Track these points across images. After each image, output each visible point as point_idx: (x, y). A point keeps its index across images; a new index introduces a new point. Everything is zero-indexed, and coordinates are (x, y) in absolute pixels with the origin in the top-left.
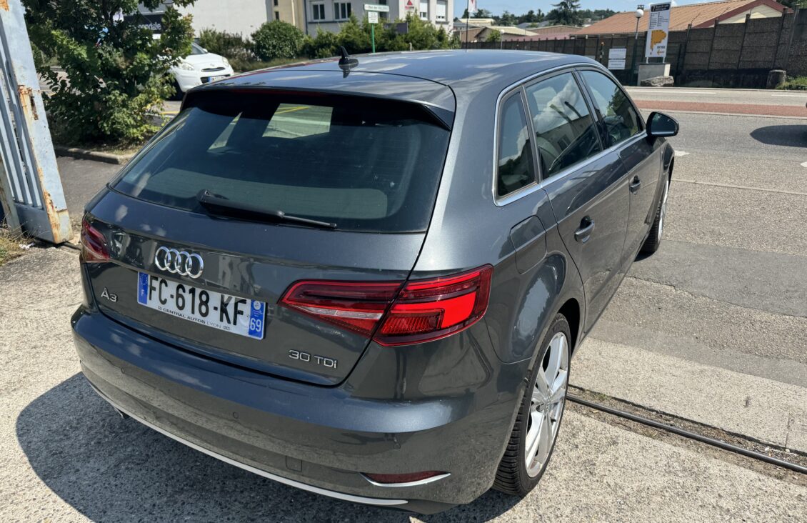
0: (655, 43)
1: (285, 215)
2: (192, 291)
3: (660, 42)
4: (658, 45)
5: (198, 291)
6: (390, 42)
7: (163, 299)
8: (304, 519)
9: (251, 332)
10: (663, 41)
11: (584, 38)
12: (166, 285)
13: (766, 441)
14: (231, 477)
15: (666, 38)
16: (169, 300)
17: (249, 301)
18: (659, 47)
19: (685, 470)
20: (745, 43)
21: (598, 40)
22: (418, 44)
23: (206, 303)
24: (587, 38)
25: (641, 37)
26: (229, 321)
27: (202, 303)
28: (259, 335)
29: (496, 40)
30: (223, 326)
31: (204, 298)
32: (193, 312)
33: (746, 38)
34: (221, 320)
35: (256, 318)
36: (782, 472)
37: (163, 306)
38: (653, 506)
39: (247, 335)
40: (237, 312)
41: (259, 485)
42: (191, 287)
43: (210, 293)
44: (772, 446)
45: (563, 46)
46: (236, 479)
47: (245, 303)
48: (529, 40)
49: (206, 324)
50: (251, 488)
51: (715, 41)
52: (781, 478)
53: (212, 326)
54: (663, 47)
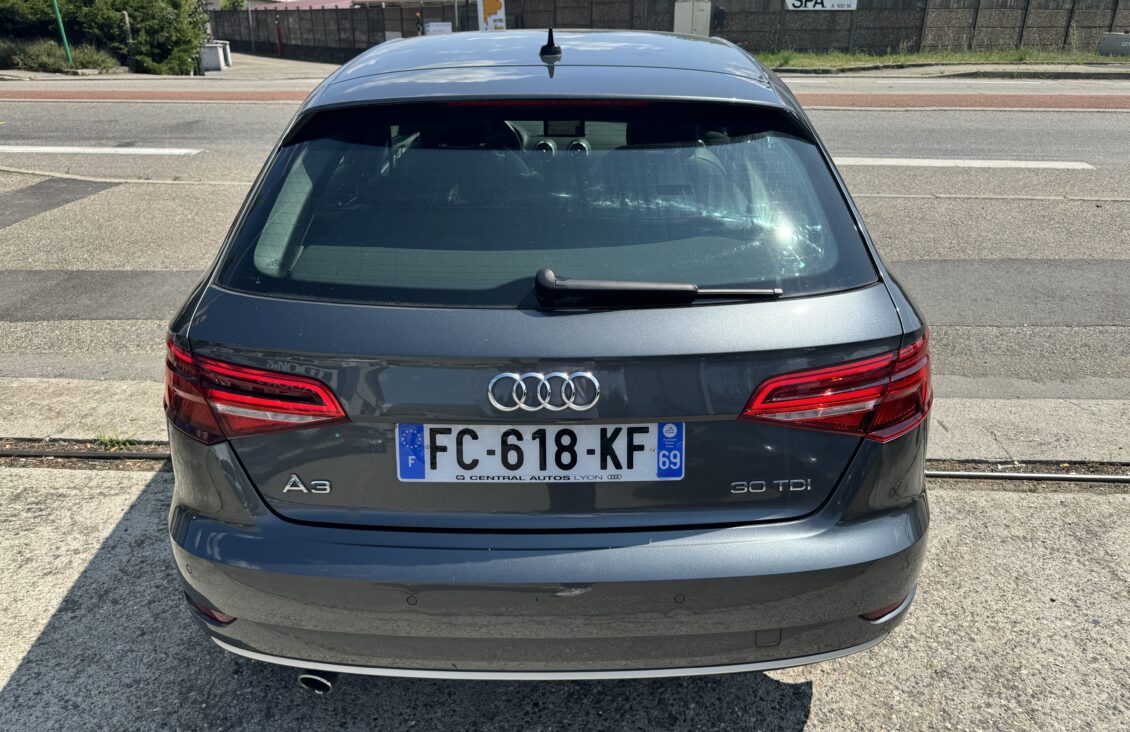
0: (490, 14)
1: (700, 288)
2: (540, 436)
3: (496, 13)
4: (493, 17)
5: (552, 431)
6: (85, 9)
7: (467, 460)
8: (640, 728)
9: (661, 473)
10: (499, 12)
11: (381, 6)
12: (475, 437)
13: (994, 460)
14: (482, 719)
15: (503, 8)
16: (484, 459)
17: (653, 428)
18: (495, 21)
19: (959, 511)
20: (594, 15)
21: (401, 9)
22: (137, 14)
23: (571, 449)
24: (384, 6)
25: (463, 6)
26: (618, 466)
27: (561, 449)
28: (677, 473)
29: (239, 8)
30: (609, 474)
31: (566, 440)
32: (543, 466)
33: (594, 9)
34: (604, 466)
35: (670, 451)
36: (1031, 485)
37: (467, 474)
38: (967, 557)
39: (657, 479)
40: (632, 448)
41: (534, 713)
42: (535, 428)
43: (576, 429)
44: (1001, 463)
45: (349, 17)
46: (492, 719)
47: (647, 432)
48: (283, 8)
49: (572, 480)
50: (527, 722)
51: (558, 13)
52: (1034, 491)
53: (586, 480)
54: (500, 21)
